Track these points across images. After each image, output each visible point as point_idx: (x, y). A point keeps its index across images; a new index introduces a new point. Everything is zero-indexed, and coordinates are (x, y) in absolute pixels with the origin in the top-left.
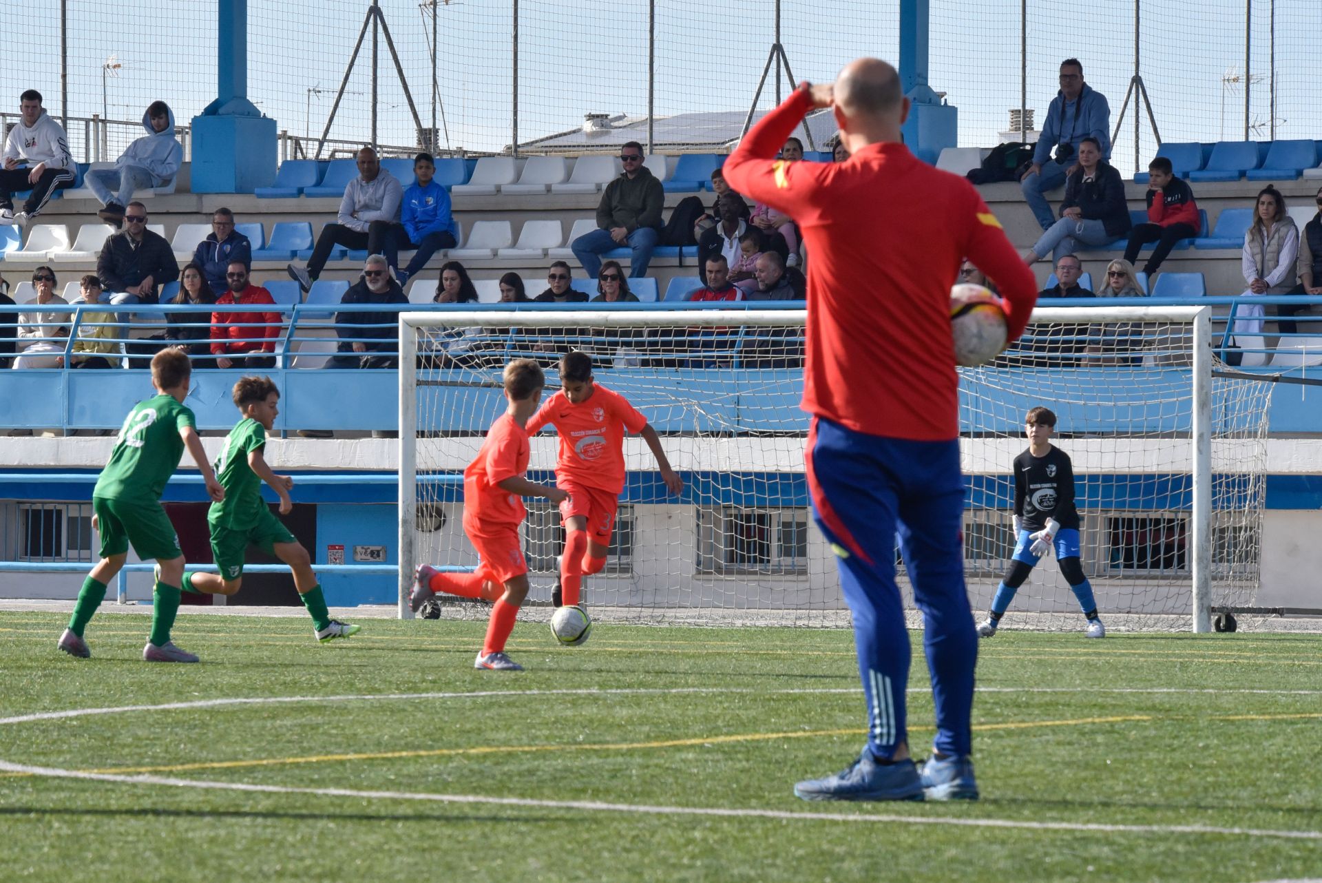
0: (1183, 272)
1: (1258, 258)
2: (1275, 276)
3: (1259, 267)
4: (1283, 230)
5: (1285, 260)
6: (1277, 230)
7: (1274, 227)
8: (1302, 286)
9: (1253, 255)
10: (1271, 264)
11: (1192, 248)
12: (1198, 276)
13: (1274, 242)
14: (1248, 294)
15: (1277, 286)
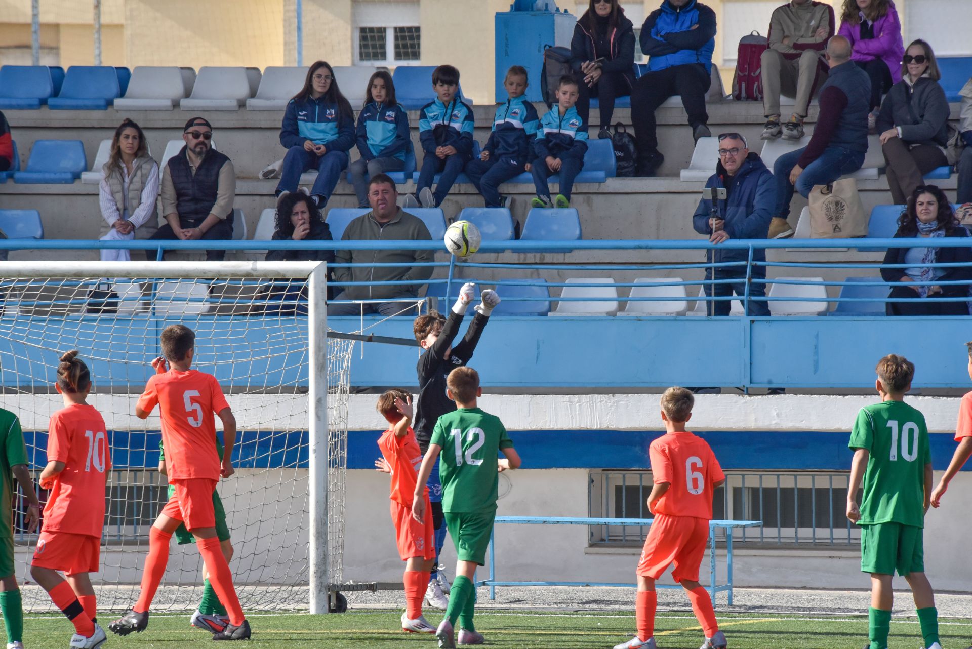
0: (17, 208)
1: (119, 196)
2: (139, 216)
3: (120, 206)
4: (146, 166)
5: (147, 197)
6: (139, 167)
7: (135, 163)
8: (168, 227)
9: (113, 194)
10: (135, 202)
11: (10, 183)
12: (34, 213)
13: (137, 179)
14: (111, 236)
15: (142, 226)
